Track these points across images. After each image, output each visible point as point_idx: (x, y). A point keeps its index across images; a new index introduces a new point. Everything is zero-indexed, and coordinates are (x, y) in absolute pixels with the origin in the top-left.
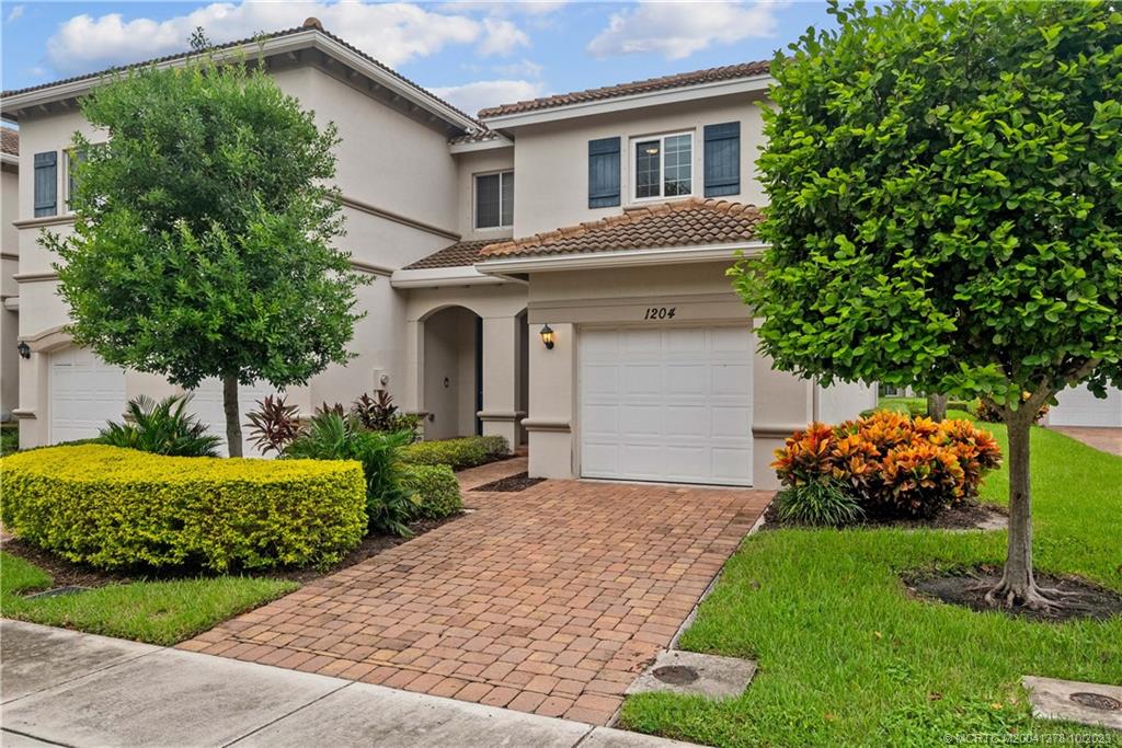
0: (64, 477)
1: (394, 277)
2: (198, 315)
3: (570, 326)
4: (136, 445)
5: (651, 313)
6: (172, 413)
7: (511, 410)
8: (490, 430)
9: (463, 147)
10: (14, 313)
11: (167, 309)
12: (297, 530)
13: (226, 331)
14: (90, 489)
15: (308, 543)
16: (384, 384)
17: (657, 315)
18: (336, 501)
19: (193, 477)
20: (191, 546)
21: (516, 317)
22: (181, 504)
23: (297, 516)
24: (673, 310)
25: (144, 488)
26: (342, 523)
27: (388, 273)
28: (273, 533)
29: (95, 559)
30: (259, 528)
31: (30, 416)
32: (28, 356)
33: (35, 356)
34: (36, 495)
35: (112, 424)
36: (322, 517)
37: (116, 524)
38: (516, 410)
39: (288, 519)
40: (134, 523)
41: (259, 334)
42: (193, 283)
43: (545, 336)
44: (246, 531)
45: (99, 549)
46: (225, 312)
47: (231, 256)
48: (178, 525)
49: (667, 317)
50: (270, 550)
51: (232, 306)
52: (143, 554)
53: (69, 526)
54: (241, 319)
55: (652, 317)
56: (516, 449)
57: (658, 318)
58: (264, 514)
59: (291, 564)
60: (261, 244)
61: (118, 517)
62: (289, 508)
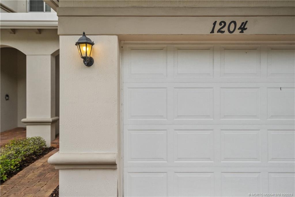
3: (115, 39)
5: (218, 27)
7: (48, 118)
8: (32, 133)
17: (225, 29)
21: (52, 55)
24: (244, 24)
38: (52, 117)
43: (84, 48)
49: (237, 32)
55: (219, 31)
56: (52, 143)
57: (227, 32)
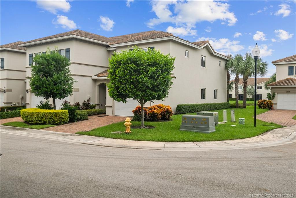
0: (29, 111)
1: (92, 77)
2: (46, 89)
4: (41, 108)
6: (47, 103)
9: (109, 49)
10: (26, 83)
11: (43, 88)
12: (57, 119)
13: (50, 91)
14: (32, 113)
15: (59, 121)
16: (90, 98)
18: (63, 115)
19: (44, 112)
20: (44, 121)
22: (43, 115)
23: (57, 117)
25: (38, 113)
26: (64, 119)
27: (91, 77)
28: (54, 119)
29: (33, 122)
30: (52, 118)
31: (28, 104)
32: (28, 92)
33: (29, 92)
34: (26, 114)
35: (38, 105)
36: (61, 117)
37: (35, 118)
39: (56, 117)
40: (37, 117)
41: (55, 92)
42: (46, 85)
44: (51, 119)
45: (33, 121)
46: (50, 89)
47: (51, 81)
48: (42, 118)
50: (54, 121)
51: (51, 88)
52: (38, 122)
53: (30, 118)
54: (52, 90)
58: (53, 117)
59: (56, 124)
60: (55, 79)
61: (35, 117)
62: (56, 116)
